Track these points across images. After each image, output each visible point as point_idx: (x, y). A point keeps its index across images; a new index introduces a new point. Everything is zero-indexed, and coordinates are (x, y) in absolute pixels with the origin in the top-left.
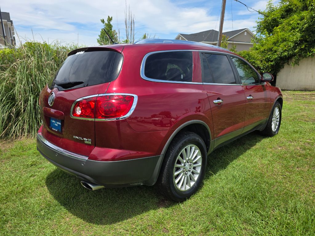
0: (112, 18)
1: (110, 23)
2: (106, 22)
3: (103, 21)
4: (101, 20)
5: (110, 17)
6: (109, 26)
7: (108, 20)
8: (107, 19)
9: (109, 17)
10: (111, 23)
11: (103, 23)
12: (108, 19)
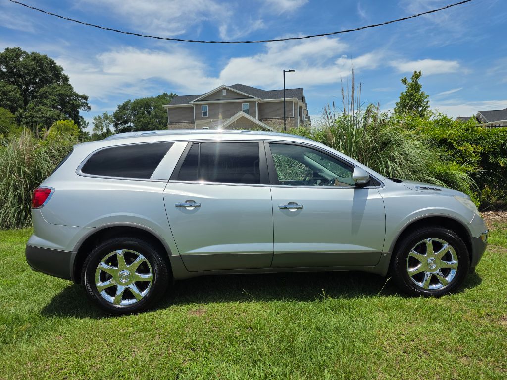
0: (420, 73)
1: (416, 82)
2: (410, 81)
3: (405, 81)
4: (402, 79)
5: (418, 72)
6: (416, 87)
7: (412, 78)
8: (412, 76)
9: (416, 72)
10: (420, 81)
11: (405, 83)
12: (414, 76)
